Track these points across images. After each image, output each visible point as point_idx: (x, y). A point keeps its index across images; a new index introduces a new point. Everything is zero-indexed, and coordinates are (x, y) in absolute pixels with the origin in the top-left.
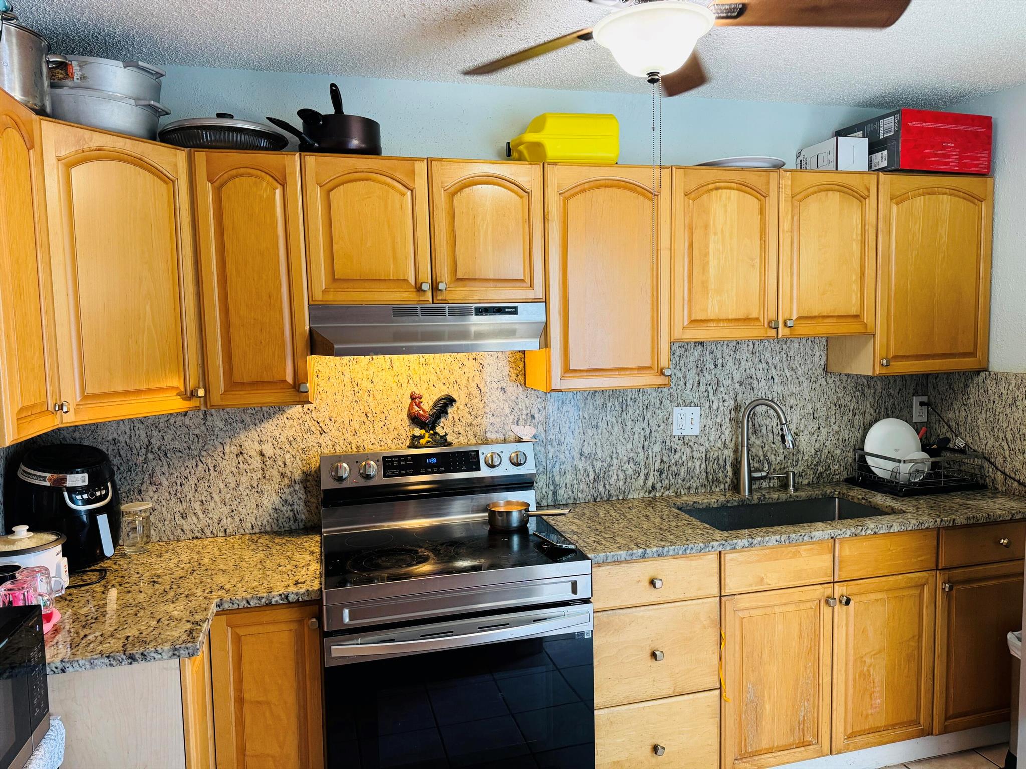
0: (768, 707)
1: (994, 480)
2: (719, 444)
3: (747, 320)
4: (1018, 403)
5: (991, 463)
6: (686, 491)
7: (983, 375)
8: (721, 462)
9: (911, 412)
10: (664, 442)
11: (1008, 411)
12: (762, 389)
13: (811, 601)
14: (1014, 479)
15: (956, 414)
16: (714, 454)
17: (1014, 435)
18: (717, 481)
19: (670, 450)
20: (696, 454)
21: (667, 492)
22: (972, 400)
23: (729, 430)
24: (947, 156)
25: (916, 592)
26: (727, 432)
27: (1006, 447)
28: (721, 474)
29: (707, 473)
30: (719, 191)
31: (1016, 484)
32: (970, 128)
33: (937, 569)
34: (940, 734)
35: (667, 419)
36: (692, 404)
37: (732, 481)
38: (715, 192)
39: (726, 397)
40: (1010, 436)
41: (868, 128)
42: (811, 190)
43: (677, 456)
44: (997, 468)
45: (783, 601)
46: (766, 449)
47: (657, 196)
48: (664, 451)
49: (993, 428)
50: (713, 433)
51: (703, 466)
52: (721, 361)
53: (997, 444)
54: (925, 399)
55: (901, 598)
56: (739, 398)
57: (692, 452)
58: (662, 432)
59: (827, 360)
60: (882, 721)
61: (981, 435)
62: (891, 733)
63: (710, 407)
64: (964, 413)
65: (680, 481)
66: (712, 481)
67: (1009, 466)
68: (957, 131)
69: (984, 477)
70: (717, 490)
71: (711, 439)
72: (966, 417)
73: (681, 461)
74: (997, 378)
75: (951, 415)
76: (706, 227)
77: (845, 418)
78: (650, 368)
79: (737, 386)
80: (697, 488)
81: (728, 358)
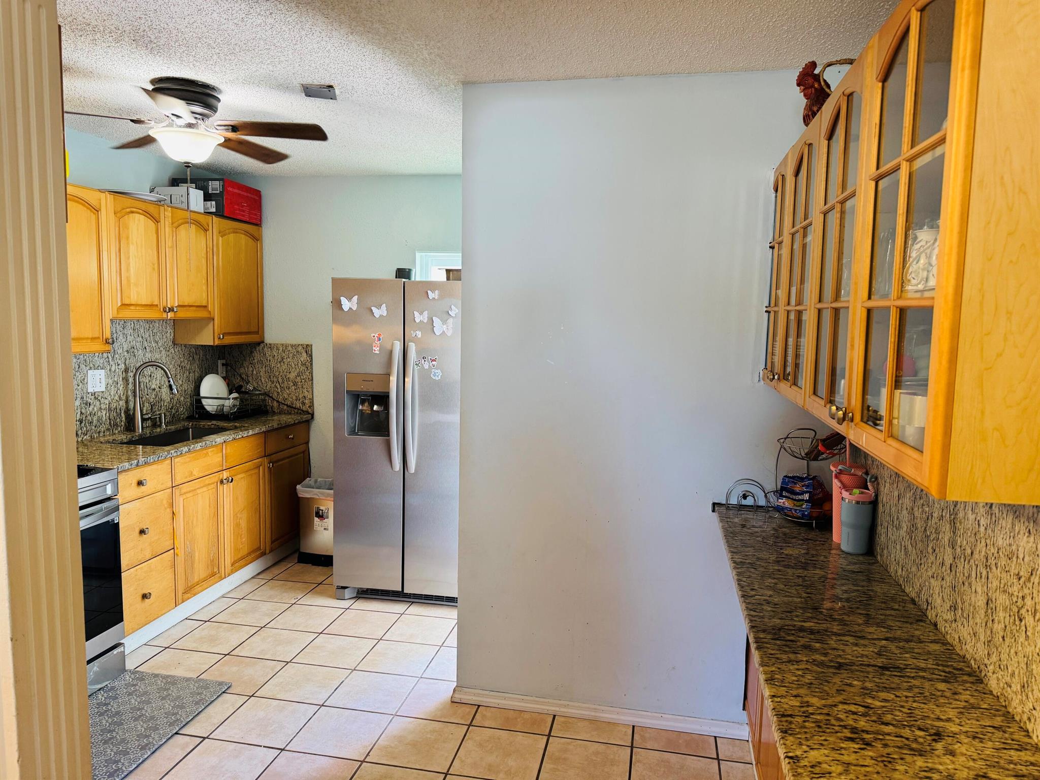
0: (197, 554)
1: (272, 407)
2: (117, 398)
3: (152, 306)
4: (284, 360)
5: (270, 397)
6: (97, 434)
7: (262, 345)
8: (118, 411)
9: (217, 370)
10: (82, 398)
11: (279, 365)
12: (142, 356)
13: (213, 483)
14: (285, 404)
15: (246, 369)
16: (114, 405)
17: (283, 379)
18: (116, 425)
19: (86, 404)
20: (103, 406)
21: (85, 437)
22: (256, 361)
23: (122, 386)
24: (244, 211)
25: (257, 471)
26: (121, 388)
27: (278, 387)
28: (118, 420)
29: (110, 419)
30: (134, 214)
31: (285, 407)
32: (253, 196)
33: (265, 456)
34: (270, 553)
35: (84, 380)
36: (99, 368)
37: (125, 424)
38: (131, 215)
39: (119, 362)
40: (280, 380)
41: (201, 183)
42: (180, 221)
43: (91, 409)
44: (274, 399)
45: (202, 485)
46: (143, 399)
47: (98, 211)
48: (83, 405)
49: (270, 377)
50: (113, 389)
51: (107, 414)
52: (115, 334)
53: (273, 385)
54: (224, 361)
55: (251, 475)
56: (127, 362)
57: (100, 404)
58: (81, 390)
59: (174, 336)
60: (245, 551)
61: (263, 381)
62: (250, 557)
63: (110, 370)
64: (251, 369)
65: (93, 427)
66: (113, 425)
67: (281, 397)
68: (247, 197)
69: (266, 406)
70: (117, 432)
71: (112, 394)
72: (253, 371)
73: (93, 413)
74: (271, 347)
75: (242, 370)
76: (128, 238)
77: (185, 375)
78: (99, 338)
79: (126, 353)
80: (104, 432)
81: (119, 333)
